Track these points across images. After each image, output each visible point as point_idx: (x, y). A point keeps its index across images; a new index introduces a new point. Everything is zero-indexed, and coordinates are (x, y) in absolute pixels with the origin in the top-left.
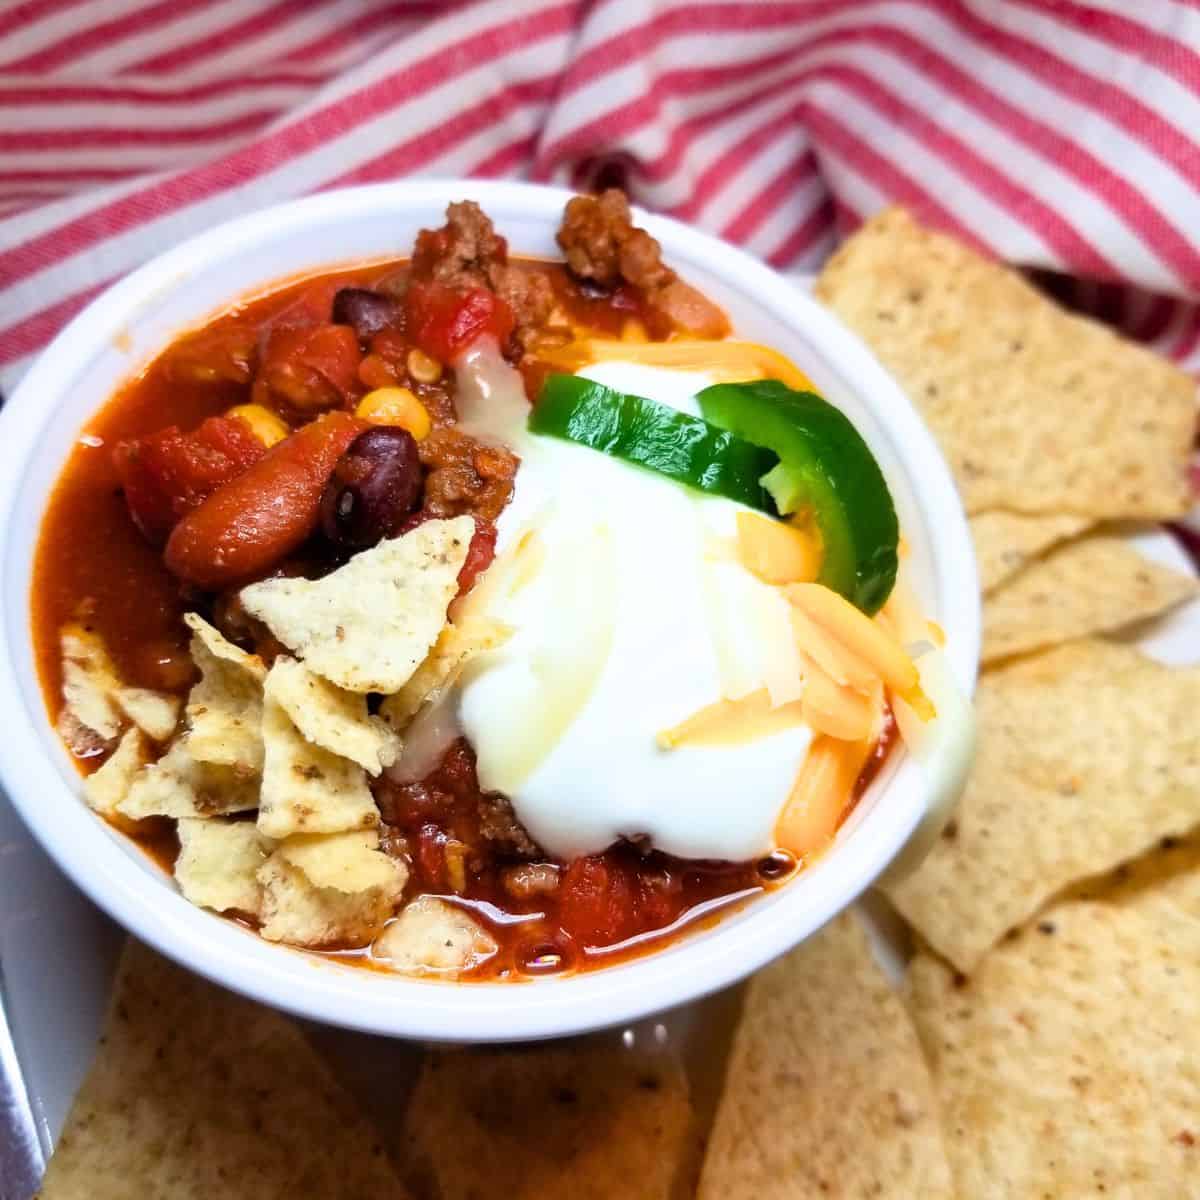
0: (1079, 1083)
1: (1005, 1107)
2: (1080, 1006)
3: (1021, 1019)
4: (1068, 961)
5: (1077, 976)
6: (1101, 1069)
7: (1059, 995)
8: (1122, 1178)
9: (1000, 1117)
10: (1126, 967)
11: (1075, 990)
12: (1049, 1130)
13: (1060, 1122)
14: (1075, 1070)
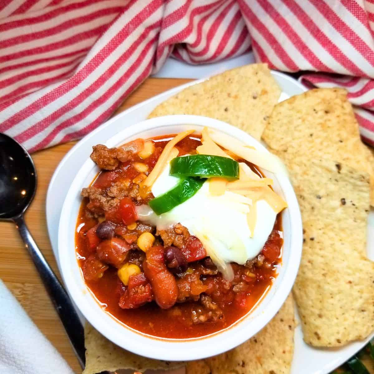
0: (324, 275)
1: (308, 283)
2: (322, 257)
3: (309, 262)
4: (318, 246)
5: (320, 249)
6: (329, 271)
7: (318, 254)
8: (336, 294)
9: (308, 286)
10: (332, 245)
11: (321, 253)
12: (319, 287)
13: (322, 284)
14: (323, 272)
